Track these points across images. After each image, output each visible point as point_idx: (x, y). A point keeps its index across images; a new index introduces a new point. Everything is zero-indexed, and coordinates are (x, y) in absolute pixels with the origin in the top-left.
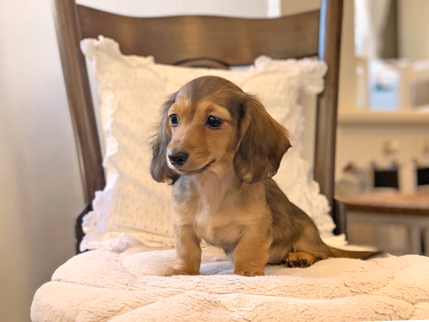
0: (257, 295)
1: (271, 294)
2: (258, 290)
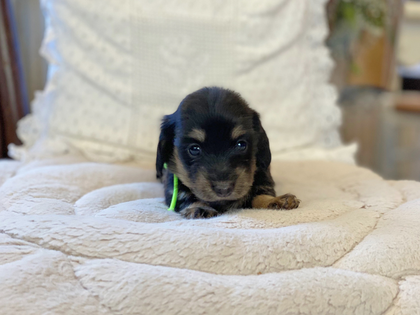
0: (138, 262)
1: (160, 262)
2: (140, 255)
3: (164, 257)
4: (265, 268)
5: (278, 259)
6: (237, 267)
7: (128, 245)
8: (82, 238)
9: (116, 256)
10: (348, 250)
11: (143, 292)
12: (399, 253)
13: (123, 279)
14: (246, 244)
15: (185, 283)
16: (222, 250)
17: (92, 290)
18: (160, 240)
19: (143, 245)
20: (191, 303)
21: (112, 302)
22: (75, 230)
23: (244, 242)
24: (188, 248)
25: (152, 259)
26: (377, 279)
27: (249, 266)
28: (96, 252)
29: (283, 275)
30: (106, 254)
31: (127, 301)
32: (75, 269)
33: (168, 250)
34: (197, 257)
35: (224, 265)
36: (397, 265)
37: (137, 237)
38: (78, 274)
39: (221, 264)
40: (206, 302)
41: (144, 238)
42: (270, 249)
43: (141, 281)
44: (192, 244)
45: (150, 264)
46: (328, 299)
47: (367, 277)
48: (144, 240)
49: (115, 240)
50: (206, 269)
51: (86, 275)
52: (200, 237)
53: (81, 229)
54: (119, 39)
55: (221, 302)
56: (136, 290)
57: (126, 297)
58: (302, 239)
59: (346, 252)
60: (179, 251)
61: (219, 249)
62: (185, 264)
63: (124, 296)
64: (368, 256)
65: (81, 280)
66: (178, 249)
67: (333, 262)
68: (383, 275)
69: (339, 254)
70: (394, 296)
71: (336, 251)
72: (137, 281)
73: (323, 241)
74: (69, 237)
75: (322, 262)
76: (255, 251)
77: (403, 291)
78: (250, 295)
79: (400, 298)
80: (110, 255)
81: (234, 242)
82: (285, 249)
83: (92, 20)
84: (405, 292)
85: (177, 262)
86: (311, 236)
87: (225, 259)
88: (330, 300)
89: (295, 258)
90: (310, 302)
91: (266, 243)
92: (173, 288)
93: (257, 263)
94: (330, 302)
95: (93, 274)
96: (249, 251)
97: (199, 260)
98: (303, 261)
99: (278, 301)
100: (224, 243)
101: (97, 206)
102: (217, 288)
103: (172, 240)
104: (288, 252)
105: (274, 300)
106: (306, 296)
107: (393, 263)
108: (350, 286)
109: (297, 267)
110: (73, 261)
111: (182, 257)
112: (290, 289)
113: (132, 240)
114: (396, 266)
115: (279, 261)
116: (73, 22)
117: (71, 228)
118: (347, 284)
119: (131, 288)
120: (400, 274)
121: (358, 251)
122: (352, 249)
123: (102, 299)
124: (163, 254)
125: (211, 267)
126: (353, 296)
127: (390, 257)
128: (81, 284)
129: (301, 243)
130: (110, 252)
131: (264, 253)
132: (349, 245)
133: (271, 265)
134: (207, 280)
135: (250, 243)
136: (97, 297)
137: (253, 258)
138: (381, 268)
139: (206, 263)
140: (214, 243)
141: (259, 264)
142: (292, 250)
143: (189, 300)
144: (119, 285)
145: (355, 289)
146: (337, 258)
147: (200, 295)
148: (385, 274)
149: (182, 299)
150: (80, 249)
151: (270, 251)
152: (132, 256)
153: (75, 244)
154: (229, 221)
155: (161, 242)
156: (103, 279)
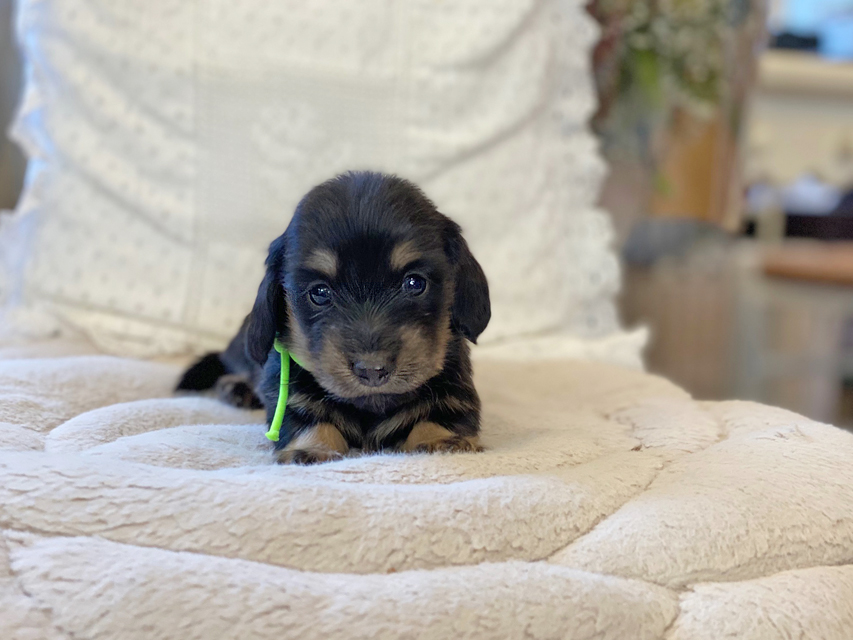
0: (143, 545)
3: (197, 534)
4: (404, 562)
5: (434, 543)
6: (345, 557)
7: (126, 511)
8: (36, 494)
9: (100, 531)
10: (583, 530)
11: (142, 603)
12: (685, 536)
13: (106, 576)
14: (370, 511)
15: (231, 586)
16: (318, 522)
17: (40, 597)
18: (194, 501)
19: (157, 511)
20: (239, 627)
21: (77, 621)
22: (26, 478)
23: (367, 508)
24: (249, 516)
25: (172, 538)
26: (634, 587)
27: (371, 556)
28: (59, 523)
29: (439, 574)
30: (81, 527)
31: (107, 620)
32: (13, 556)
33: (207, 522)
34: (266, 535)
35: (318, 554)
36: (679, 561)
37: (146, 494)
38: (15, 566)
39: (314, 550)
40: (270, 625)
41: (161, 496)
42: (417, 523)
43: (142, 580)
44: (257, 510)
45: (165, 547)
46: (525, 623)
47: (613, 582)
48: (161, 501)
49: (101, 500)
50: (281, 561)
51: (33, 568)
52: (278, 495)
53: (37, 477)
54: (170, 109)
55: (300, 625)
56: (126, 599)
57: (107, 612)
58: (489, 506)
59: (579, 532)
60: (228, 524)
61: (312, 519)
62: (239, 549)
63: (103, 611)
64: (622, 541)
65: (20, 578)
66: (227, 520)
67: (549, 552)
68: (648, 581)
69: (564, 537)
70: (668, 622)
71: (558, 531)
72: (132, 580)
73: (533, 510)
74: (10, 493)
75: (526, 551)
76: (386, 526)
77: (686, 612)
78: (362, 611)
79: (678, 626)
80: (88, 529)
81: (346, 507)
82: (449, 524)
83: (118, 71)
84: (690, 615)
85: (224, 543)
86: (508, 500)
87: (322, 541)
88: (529, 626)
89: (468, 542)
90: (486, 628)
91: (411, 510)
92: (204, 595)
93: (389, 551)
94: (530, 631)
95: (45, 566)
96: (374, 527)
97: (270, 541)
98: (484, 548)
99: (421, 625)
100: (325, 509)
101: (92, 438)
102: (296, 597)
103: (218, 500)
104: (456, 530)
105: (413, 623)
106: (480, 617)
107: (671, 558)
108: (575, 600)
109: (472, 560)
110: (12, 540)
111: (234, 535)
112: (449, 602)
113: (136, 499)
114: (676, 561)
115: (435, 548)
116: (79, 74)
117: (17, 475)
118: (570, 594)
119: (117, 595)
120: (683, 579)
121: (603, 530)
122: (592, 528)
123: (59, 616)
124: (195, 530)
125: (292, 556)
126: (580, 620)
127: (665, 544)
128: (21, 586)
129: (486, 513)
130: (87, 524)
131: (406, 531)
132: (588, 520)
133: (417, 556)
134: (278, 582)
135: (379, 510)
136: (48, 611)
137: (381, 540)
138: (646, 565)
139: (283, 547)
140: (304, 507)
141: (393, 551)
142: (465, 527)
143: (234, 621)
144: (95, 589)
145: (585, 606)
146: (559, 545)
147: (258, 610)
148: (653, 578)
149: (222, 618)
150: (29, 517)
151: (418, 526)
152: (133, 533)
153: (20, 506)
154: (348, 469)
155: (195, 504)
156: (65, 577)
